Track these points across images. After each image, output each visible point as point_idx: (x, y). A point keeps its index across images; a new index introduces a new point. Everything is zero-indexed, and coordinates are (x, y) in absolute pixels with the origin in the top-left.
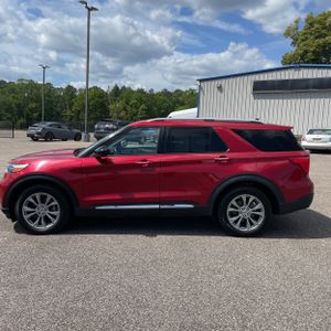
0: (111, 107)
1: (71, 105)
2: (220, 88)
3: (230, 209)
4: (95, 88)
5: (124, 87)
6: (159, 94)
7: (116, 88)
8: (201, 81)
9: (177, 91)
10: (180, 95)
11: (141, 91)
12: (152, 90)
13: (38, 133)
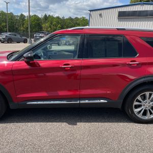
0: (43, 26)
1: (23, 24)
2: (100, 15)
3: (136, 103)
4: (35, 15)
5: (49, 15)
6: (67, 19)
7: (46, 15)
8: (90, 11)
9: (76, 18)
10: (77, 20)
11: (58, 18)
12: (63, 17)
13: (4, 39)
